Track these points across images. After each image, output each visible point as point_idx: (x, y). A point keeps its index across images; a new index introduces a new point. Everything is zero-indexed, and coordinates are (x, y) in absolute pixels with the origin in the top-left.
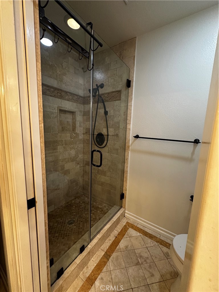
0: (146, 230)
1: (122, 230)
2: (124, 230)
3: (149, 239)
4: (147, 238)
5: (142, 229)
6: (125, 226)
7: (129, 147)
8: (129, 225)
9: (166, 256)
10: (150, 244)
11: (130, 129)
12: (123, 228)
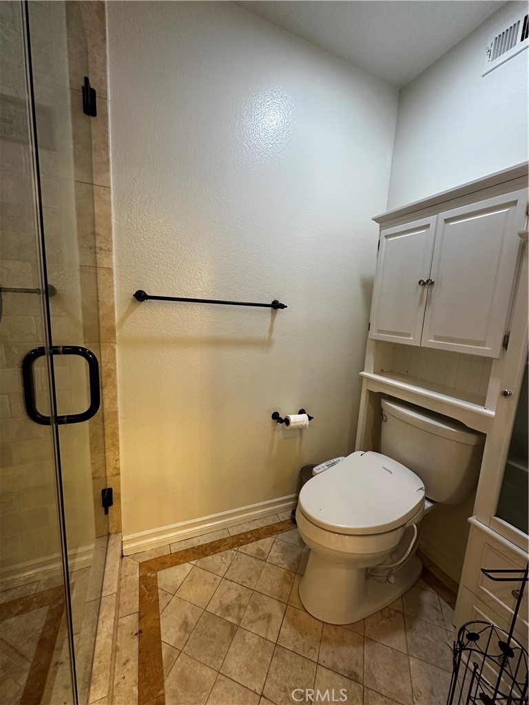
0: (197, 542)
1: (141, 597)
2: (147, 593)
3: (214, 555)
4: (210, 557)
5: (187, 550)
6: (142, 579)
7: (112, 331)
8: (151, 568)
9: (261, 557)
10: (224, 563)
11: (110, 270)
12: (140, 588)
